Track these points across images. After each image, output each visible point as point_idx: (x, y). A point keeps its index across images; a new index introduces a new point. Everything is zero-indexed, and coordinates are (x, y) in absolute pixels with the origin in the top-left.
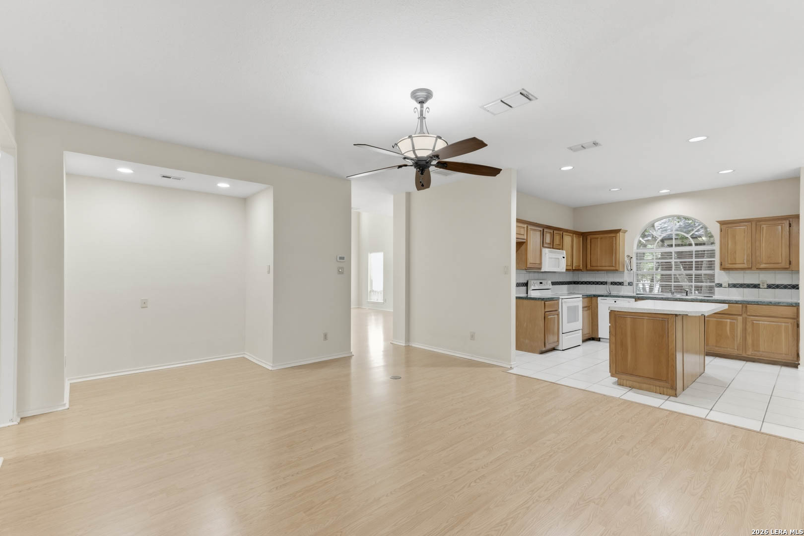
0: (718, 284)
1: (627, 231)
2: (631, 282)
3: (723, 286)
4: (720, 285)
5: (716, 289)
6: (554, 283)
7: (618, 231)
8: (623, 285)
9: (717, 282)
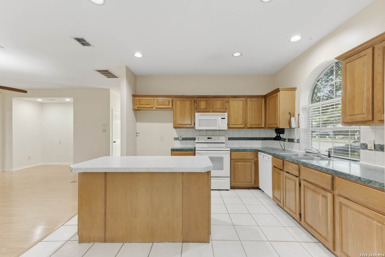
0: (364, 144)
1: (296, 88)
2: (298, 139)
3: (369, 148)
4: (365, 146)
5: (362, 151)
6: (230, 139)
7: (277, 91)
8: (294, 142)
9: (362, 142)
